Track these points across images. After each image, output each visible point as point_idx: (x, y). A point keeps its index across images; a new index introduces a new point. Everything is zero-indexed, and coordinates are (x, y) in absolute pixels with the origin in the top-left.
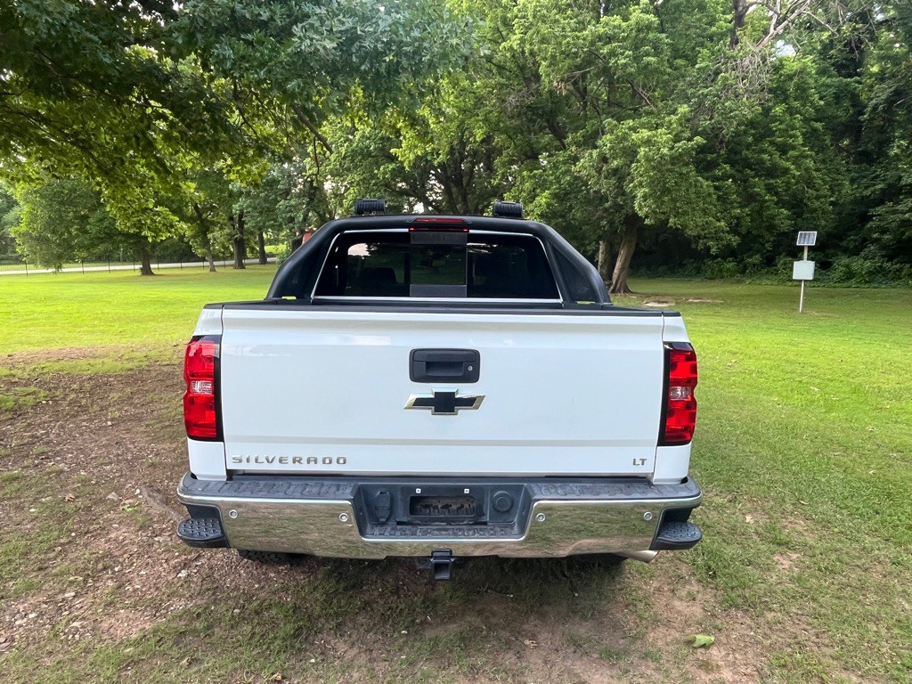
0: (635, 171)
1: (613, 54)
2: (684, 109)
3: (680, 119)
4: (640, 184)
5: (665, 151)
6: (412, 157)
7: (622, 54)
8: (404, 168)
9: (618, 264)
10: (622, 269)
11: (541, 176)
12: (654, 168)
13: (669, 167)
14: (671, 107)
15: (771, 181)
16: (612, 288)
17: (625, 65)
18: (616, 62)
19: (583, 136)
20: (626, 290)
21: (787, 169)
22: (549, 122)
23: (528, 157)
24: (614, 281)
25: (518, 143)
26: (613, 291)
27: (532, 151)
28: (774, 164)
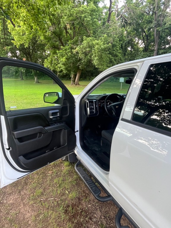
0: (93, 52)
1: (85, 17)
2: (105, 36)
3: (104, 38)
4: (95, 56)
5: (102, 47)
6: (19, 44)
7: (88, 17)
8: (17, 47)
9: (77, 78)
10: (78, 79)
11: (62, 52)
12: (99, 52)
13: (103, 51)
14: (99, 35)
16: (75, 84)
17: (89, 21)
18: (87, 19)
19: (73, 42)
20: (79, 84)
21: (118, 55)
22: (59, 38)
23: (53, 48)
24: (76, 82)
25: (50, 43)
26: (76, 85)
27: (54, 46)
28: (116, 54)
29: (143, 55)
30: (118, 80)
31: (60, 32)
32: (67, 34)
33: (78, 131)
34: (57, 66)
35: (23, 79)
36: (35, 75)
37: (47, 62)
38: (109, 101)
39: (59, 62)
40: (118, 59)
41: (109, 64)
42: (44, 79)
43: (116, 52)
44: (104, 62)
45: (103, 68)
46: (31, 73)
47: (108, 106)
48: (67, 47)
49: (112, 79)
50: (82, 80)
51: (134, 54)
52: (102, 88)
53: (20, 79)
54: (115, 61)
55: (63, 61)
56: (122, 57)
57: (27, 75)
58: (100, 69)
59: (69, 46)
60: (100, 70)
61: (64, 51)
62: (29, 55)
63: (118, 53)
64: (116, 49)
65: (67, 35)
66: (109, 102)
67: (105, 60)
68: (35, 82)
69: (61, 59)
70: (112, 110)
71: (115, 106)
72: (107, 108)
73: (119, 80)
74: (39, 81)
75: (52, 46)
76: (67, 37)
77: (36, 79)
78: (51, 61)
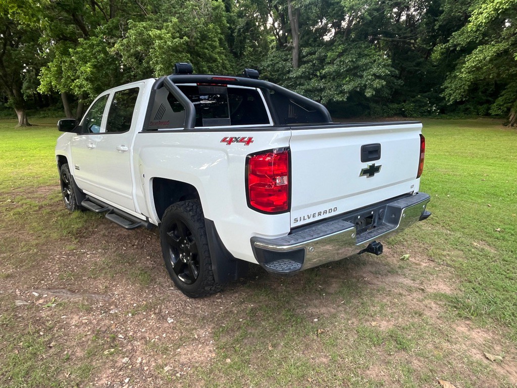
0: (152, 54)
2: (175, 20)
3: (173, 25)
4: (156, 62)
5: (169, 43)
11: (82, 52)
12: (164, 53)
13: (172, 53)
15: (210, 64)
19: (107, 29)
21: (216, 58)
22: (74, 15)
23: (60, 39)
27: (62, 34)
28: (210, 56)
31: (75, 3)
32: (94, 6)
34: (73, 84)
36: (16, 107)
37: (47, 74)
39: (78, 73)
42: (44, 117)
43: (211, 51)
46: (6, 102)
48: (94, 40)
55: (86, 72)
56: (226, 62)
59: (99, 38)
61: (87, 49)
64: (210, 45)
65: (94, 10)
68: (19, 125)
69: (83, 68)
74: (30, 122)
75: (58, 36)
76: (95, 14)
77: (20, 117)
78: (57, 71)
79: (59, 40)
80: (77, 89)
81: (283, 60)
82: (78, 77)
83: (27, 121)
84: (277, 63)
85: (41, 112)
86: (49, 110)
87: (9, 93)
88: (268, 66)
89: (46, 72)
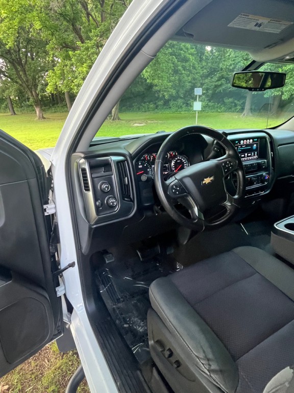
10: (116, 109)
11: (79, 54)
15: (184, 64)
16: (112, 118)
19: (100, 32)
20: (119, 119)
21: (190, 59)
22: (73, 25)
23: (64, 47)
24: (113, 115)
25: (57, 37)
26: (113, 120)
27: (65, 43)
28: (185, 56)
29: (235, 57)
30: (189, 107)
31: (74, 13)
32: (88, 17)
33: (72, 265)
34: (73, 84)
35: (15, 114)
36: (36, 105)
37: (53, 76)
38: (175, 156)
39: (76, 74)
40: (190, 65)
41: (173, 77)
42: (55, 112)
43: (185, 52)
44: (163, 72)
45: (162, 85)
46: (29, 101)
47: (171, 181)
48: (89, 44)
49: (179, 107)
50: (125, 111)
51: (217, 57)
52: (161, 124)
53: (10, 114)
54: (184, 70)
55: (83, 72)
56: (195, 62)
57: (23, 105)
58: (156, 86)
59: (93, 41)
60: (157, 88)
61: (84, 52)
62: (19, 65)
63: (189, 54)
64: (184, 46)
65: (89, 21)
66: (173, 157)
67: (164, 68)
68: (37, 118)
69: (80, 69)
70: (189, 193)
71: (197, 177)
72: (165, 188)
73: (192, 106)
74: (45, 116)
75: (61, 44)
76: (89, 25)
77: (37, 112)
78: (61, 73)
79: (62, 48)
80: (75, 88)
81: (244, 59)
82: (76, 78)
83: (42, 115)
84: (239, 62)
85: (53, 109)
86: (58, 107)
87: (30, 94)
88: (231, 65)
89: (53, 74)
